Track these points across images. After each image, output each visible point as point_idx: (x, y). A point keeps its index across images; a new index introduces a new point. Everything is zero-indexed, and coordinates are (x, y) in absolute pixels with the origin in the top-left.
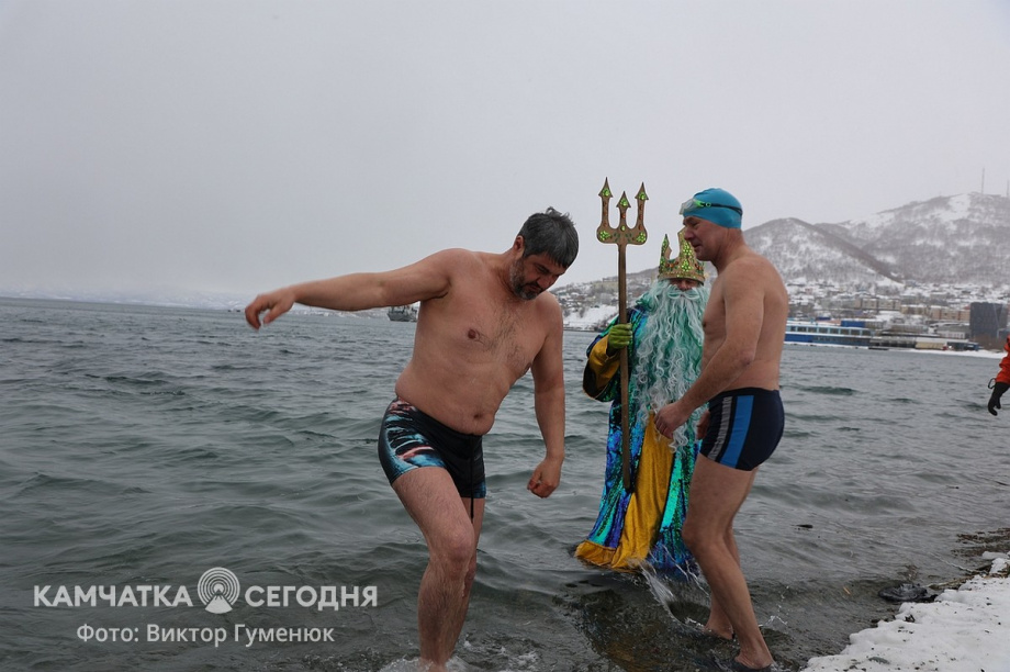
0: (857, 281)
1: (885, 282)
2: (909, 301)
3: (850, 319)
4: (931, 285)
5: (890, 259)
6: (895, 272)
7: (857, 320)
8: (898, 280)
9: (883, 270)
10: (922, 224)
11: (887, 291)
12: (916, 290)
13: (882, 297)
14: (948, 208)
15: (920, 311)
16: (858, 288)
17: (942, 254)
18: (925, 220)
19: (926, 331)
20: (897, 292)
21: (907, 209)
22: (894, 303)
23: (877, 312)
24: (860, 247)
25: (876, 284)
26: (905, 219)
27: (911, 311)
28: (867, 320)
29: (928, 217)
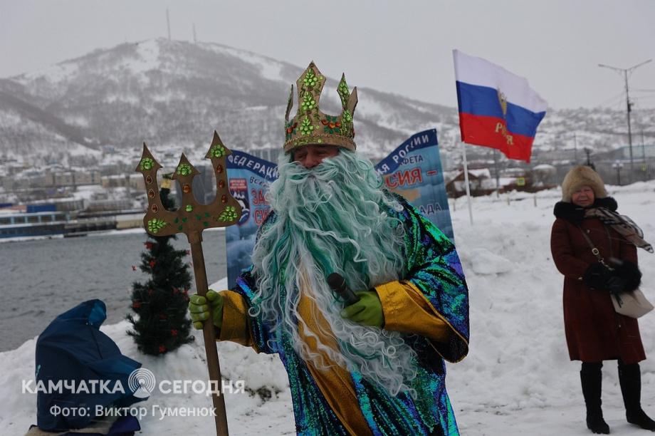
0: (44, 152)
1: (79, 151)
2: (109, 171)
3: (43, 201)
4: (131, 150)
5: (82, 122)
6: (89, 137)
7: (51, 201)
8: (94, 147)
9: (75, 136)
10: (112, 77)
11: (83, 162)
12: (116, 158)
13: (77, 169)
14: (137, 57)
15: (123, 183)
16: (47, 160)
17: (139, 113)
18: (114, 72)
19: (131, 205)
20: (94, 161)
21: (92, 58)
22: (93, 175)
23: (75, 189)
24: (43, 108)
25: (69, 154)
26: (92, 71)
27: (113, 184)
28: (63, 200)
29: (116, 68)
